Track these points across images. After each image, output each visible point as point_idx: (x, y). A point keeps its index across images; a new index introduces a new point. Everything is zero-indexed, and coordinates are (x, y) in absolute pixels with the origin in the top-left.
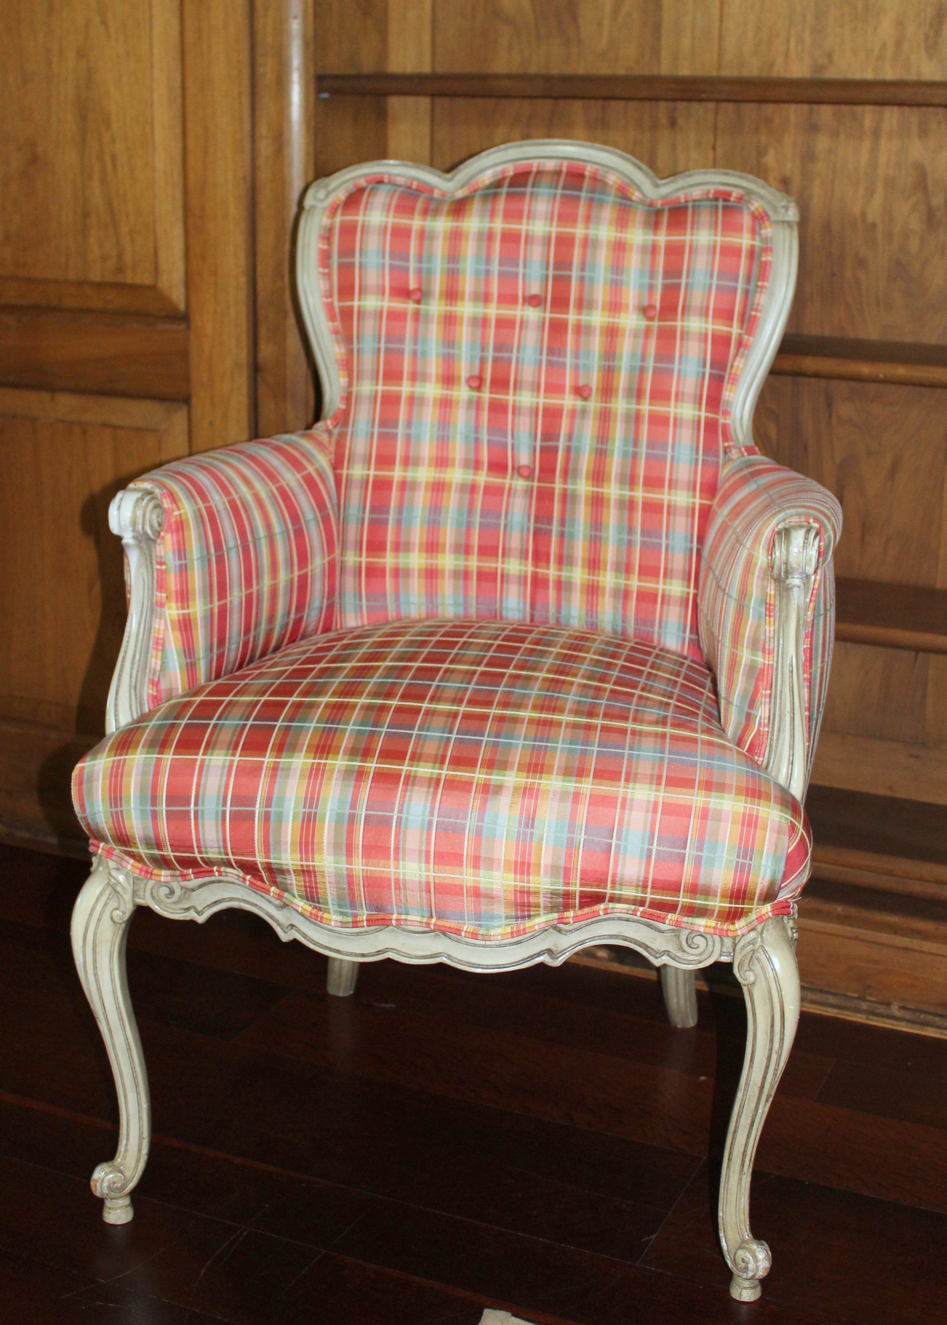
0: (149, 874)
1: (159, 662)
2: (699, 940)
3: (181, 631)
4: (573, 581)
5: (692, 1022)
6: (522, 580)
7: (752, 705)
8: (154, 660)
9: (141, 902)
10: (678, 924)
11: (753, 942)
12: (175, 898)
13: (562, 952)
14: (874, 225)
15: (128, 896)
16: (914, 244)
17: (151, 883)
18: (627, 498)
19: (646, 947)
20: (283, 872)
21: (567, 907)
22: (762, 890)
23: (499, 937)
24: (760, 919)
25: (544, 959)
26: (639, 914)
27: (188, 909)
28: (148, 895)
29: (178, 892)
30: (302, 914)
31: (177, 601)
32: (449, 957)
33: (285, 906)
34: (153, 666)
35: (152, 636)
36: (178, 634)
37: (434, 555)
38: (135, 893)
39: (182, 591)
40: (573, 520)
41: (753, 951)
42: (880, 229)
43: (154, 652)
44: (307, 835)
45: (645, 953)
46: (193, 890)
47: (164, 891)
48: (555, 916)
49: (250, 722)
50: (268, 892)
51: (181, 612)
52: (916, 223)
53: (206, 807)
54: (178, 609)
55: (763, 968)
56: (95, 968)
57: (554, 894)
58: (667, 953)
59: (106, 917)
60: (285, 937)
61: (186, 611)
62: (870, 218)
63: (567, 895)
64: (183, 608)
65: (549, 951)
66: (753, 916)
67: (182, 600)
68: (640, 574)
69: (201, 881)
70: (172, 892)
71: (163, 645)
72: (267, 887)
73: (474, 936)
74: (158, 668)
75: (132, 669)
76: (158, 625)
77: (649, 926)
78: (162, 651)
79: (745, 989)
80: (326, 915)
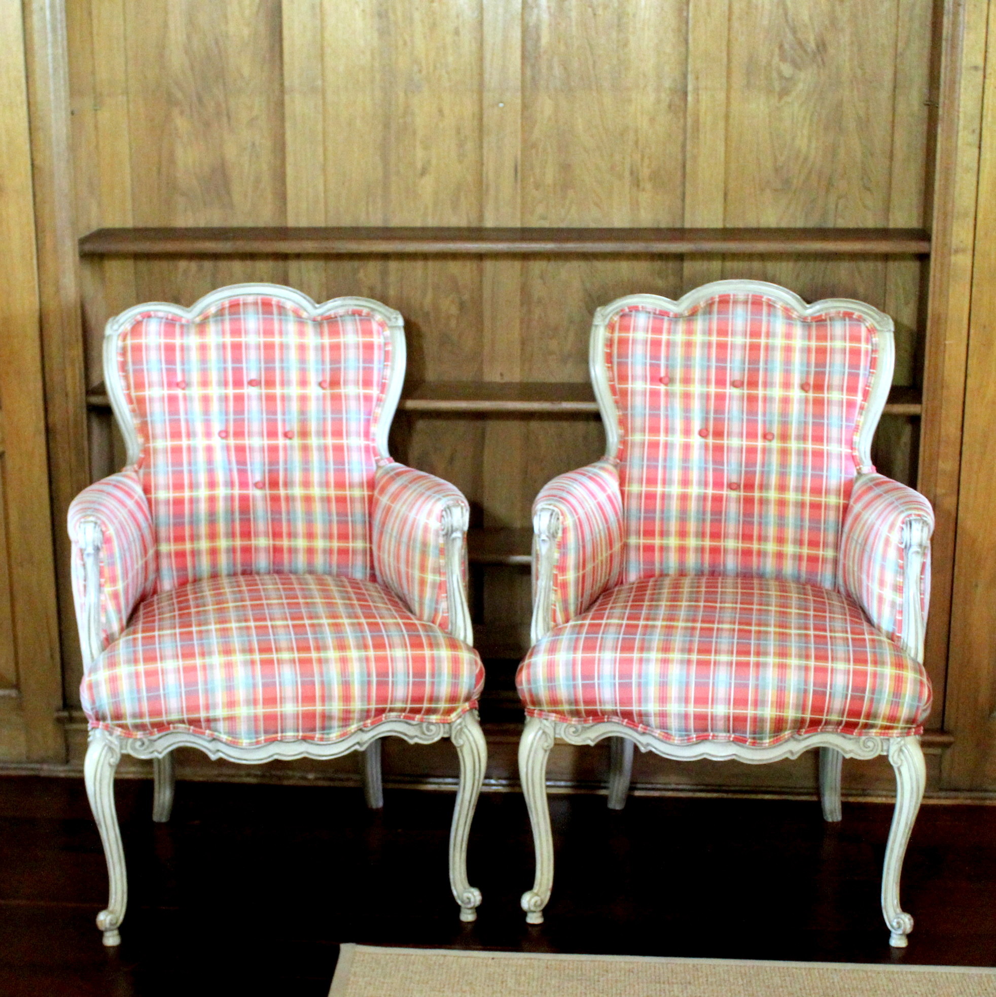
0: (129, 735)
2: (432, 727)
3: (113, 599)
4: (298, 546)
5: (380, 804)
6: (267, 549)
7: (437, 602)
9: (124, 752)
10: (422, 721)
11: (460, 724)
12: (145, 747)
13: (364, 743)
14: (428, 314)
15: (117, 750)
16: (453, 323)
17: (130, 741)
18: (325, 495)
19: (406, 735)
20: (215, 720)
21: (368, 717)
22: (465, 695)
23: (334, 738)
24: (464, 712)
25: (357, 747)
26: (402, 717)
27: (152, 752)
28: (129, 748)
29: (147, 743)
30: (226, 744)
31: (110, 583)
32: (308, 753)
33: (214, 739)
36: (112, 602)
37: (214, 540)
38: (121, 748)
39: (112, 577)
40: (295, 511)
41: (461, 729)
42: (432, 314)
44: (230, 697)
45: (405, 738)
46: (155, 741)
47: (138, 743)
48: (362, 723)
49: (178, 644)
50: (203, 733)
51: (112, 589)
52: (454, 310)
53: (170, 691)
55: (467, 736)
56: (101, 794)
57: (362, 711)
58: (416, 736)
59: (106, 762)
60: (213, 757)
61: (115, 588)
62: (426, 309)
63: (368, 711)
64: (113, 587)
65: (358, 743)
66: (459, 710)
67: (113, 582)
68: (338, 539)
69: (160, 734)
70: (143, 744)
71: (106, 609)
72: (202, 730)
73: (322, 739)
77: (407, 723)
79: (458, 750)
80: (239, 741)
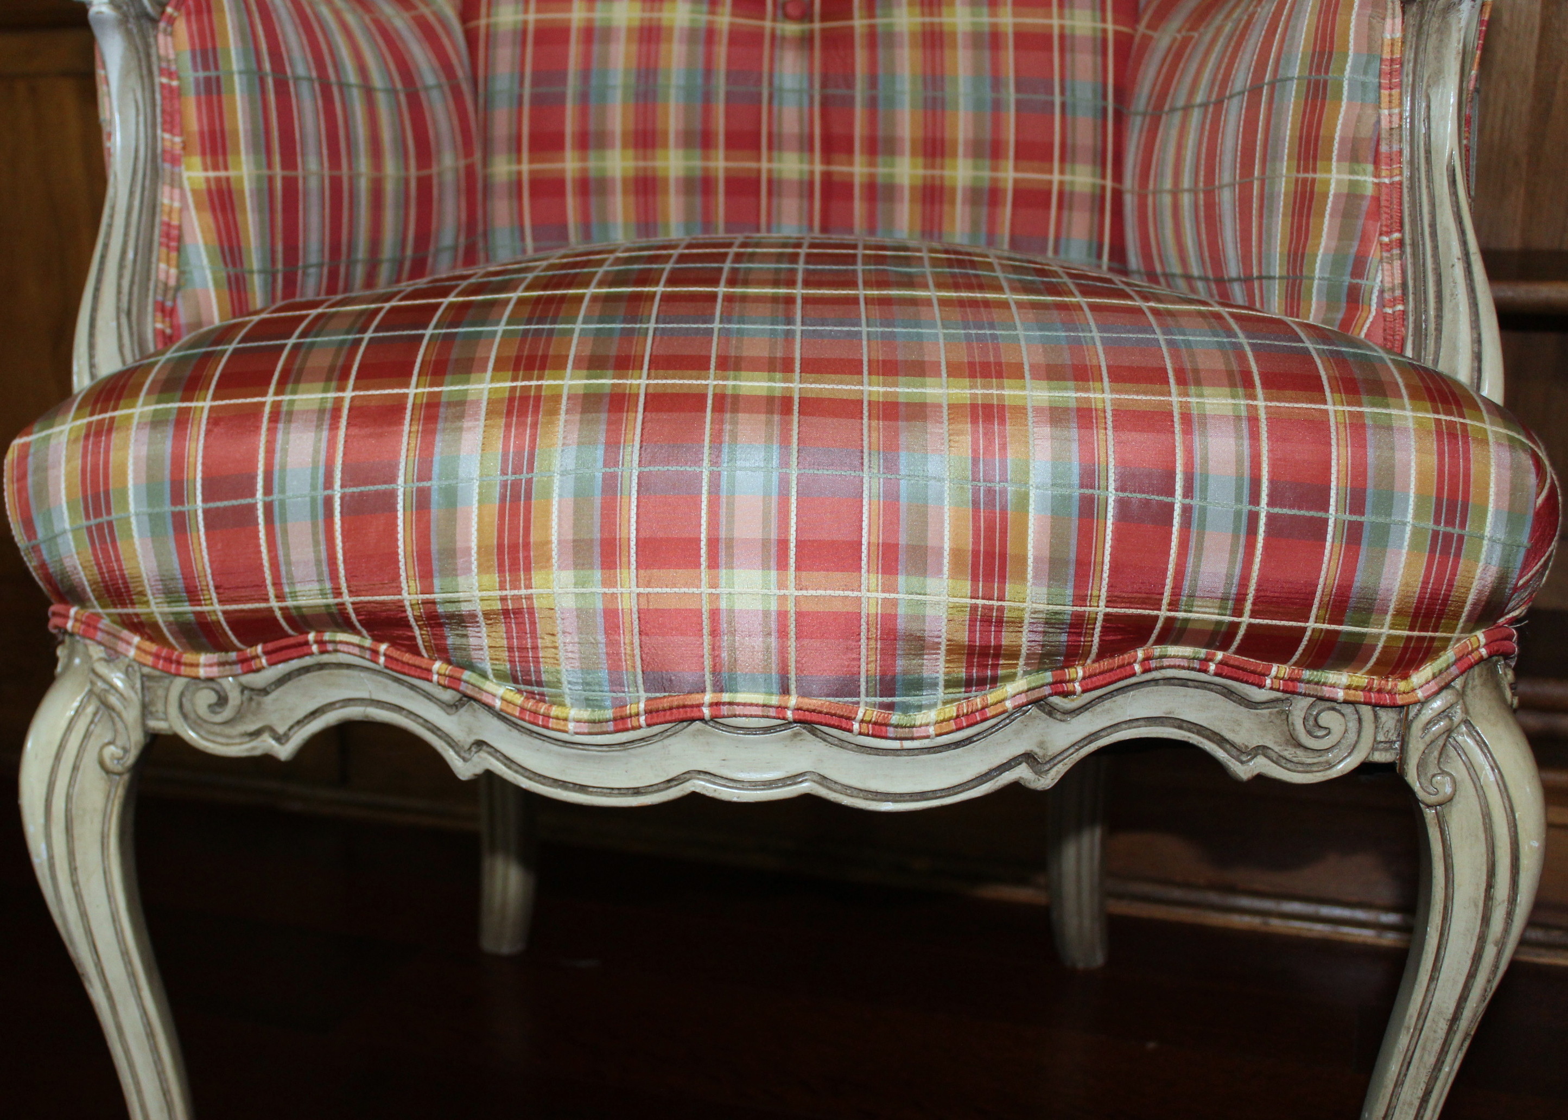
0: (171, 668)
1: (173, 271)
2: (1328, 718)
3: (213, 209)
4: (897, 181)
5: (1099, 959)
6: (806, 188)
7: (1359, 268)
8: (163, 266)
9: (158, 725)
10: (1290, 689)
11: (1444, 713)
12: (227, 713)
13: (1054, 760)
15: (132, 715)
17: (179, 684)
18: (987, 29)
19: (1221, 741)
20: (462, 621)
21: (1073, 654)
22: (1480, 592)
23: (931, 730)
24: (1466, 665)
25: (1022, 773)
26: (1212, 667)
27: (256, 734)
28: (173, 710)
29: (235, 698)
30: (501, 716)
31: (203, 154)
32: (823, 780)
33: (466, 700)
34: (162, 276)
35: (158, 220)
36: (208, 217)
37: (649, 152)
38: (146, 710)
39: (212, 133)
40: (892, 75)
41: (1449, 732)
43: (164, 250)
44: (514, 529)
45: (1220, 754)
46: (265, 691)
47: (205, 698)
48: (1048, 677)
49: (368, 335)
50: (425, 674)
51: (211, 174)
53: (289, 493)
54: (206, 169)
55: (1470, 767)
56: (73, 870)
57: (1052, 621)
58: (1262, 750)
59: (90, 759)
60: (464, 769)
61: (222, 174)
63: (1079, 625)
64: (216, 167)
65: (1028, 757)
66: (1449, 655)
67: (214, 152)
68: (1018, 157)
69: (282, 668)
70: (222, 700)
71: (180, 239)
72: (424, 662)
73: (878, 729)
74: (172, 282)
75: (120, 276)
76: (166, 197)
77: (1228, 693)
78: (178, 250)
79: (1429, 814)
80: (555, 711)
